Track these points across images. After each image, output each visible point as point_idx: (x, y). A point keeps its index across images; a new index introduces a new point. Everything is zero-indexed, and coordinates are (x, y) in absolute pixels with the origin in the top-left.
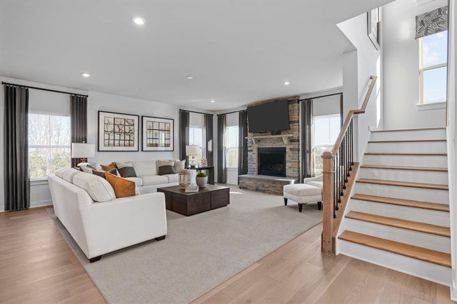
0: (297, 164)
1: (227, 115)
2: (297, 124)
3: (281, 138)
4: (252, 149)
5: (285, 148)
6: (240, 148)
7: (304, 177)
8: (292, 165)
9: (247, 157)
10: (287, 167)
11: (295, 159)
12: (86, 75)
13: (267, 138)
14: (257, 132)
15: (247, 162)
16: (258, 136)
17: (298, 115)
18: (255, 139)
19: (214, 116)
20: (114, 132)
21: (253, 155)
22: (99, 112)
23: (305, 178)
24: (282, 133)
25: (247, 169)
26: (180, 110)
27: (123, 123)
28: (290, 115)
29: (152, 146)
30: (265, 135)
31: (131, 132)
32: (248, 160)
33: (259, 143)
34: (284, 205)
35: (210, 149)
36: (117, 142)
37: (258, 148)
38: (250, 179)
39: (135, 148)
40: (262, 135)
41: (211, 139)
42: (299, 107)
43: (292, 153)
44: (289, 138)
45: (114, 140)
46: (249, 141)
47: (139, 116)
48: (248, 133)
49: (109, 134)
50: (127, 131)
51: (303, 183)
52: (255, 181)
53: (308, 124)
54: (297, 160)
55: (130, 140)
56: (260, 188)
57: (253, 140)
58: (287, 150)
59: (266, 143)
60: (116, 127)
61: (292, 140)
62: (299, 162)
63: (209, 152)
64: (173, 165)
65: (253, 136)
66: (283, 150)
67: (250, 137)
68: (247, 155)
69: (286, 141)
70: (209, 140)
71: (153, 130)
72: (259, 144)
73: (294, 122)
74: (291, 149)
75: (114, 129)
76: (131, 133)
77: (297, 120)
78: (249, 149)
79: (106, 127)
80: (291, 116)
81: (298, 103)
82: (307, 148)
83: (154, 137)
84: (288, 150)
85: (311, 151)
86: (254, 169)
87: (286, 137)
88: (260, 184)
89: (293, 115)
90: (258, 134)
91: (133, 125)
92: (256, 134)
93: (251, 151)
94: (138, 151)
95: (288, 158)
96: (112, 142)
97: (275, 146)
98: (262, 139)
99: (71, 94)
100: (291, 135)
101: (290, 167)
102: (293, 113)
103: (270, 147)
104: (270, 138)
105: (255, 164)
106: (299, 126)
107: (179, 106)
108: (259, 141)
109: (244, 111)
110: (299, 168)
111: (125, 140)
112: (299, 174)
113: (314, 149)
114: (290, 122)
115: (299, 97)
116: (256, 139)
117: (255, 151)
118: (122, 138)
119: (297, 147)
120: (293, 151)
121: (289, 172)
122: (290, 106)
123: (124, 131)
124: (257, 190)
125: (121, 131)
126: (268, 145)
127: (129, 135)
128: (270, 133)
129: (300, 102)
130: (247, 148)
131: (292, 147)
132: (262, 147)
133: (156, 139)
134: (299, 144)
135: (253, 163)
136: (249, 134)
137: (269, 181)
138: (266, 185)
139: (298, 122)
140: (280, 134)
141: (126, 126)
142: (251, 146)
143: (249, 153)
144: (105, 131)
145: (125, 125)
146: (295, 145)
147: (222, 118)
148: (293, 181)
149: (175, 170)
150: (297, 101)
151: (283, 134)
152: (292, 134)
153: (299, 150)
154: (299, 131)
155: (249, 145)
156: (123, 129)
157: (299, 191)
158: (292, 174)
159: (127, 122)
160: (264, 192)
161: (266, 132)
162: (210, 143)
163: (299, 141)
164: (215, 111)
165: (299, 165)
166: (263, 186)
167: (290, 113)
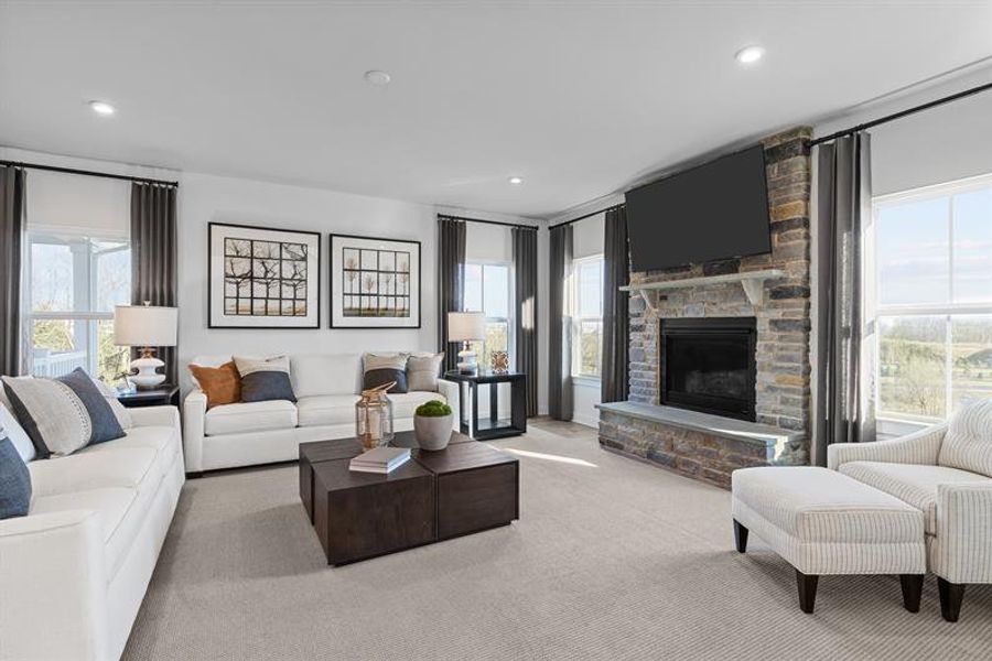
0: (799, 378)
1: (574, 224)
2: (802, 231)
3: (738, 286)
4: (642, 322)
5: (753, 320)
6: (607, 320)
7: (828, 437)
8: (779, 382)
9: (628, 347)
10: (758, 387)
11: (790, 359)
12: (103, 109)
13: (691, 287)
14: (657, 269)
15: (628, 362)
16: (659, 280)
17: (807, 199)
18: (652, 293)
19: (538, 232)
20: (252, 278)
21: (645, 342)
22: (210, 224)
23: (832, 441)
24: (740, 268)
25: (628, 386)
26: (439, 216)
27: (276, 254)
28: (772, 200)
29: (360, 315)
30: (685, 277)
31: (298, 277)
32: (631, 359)
33: (665, 304)
34: (733, 546)
35: (527, 323)
36: (259, 305)
37: (662, 321)
38: (630, 419)
39: (311, 320)
40: (674, 279)
41: (530, 295)
42: (808, 169)
43: (781, 338)
44: (768, 282)
45: (252, 298)
46: (633, 298)
47: (319, 234)
48: (631, 275)
49: (238, 283)
50: (288, 274)
51: (823, 462)
52: (644, 427)
53: (849, 229)
54: (800, 365)
55: (294, 299)
56: (661, 452)
57: (644, 296)
58: (759, 328)
59: (685, 302)
60: (256, 263)
61: (777, 292)
62: (807, 372)
63: (524, 330)
64: (403, 369)
65: (647, 282)
66: (747, 328)
67: (638, 285)
68: (628, 340)
69: (755, 296)
70: (524, 300)
71: (360, 270)
72: (661, 308)
73: (791, 224)
74: (774, 323)
75: (251, 271)
76: (298, 281)
77: (799, 215)
78: (633, 322)
79: (228, 264)
80: (779, 203)
81: (807, 151)
82: (845, 320)
83: (365, 291)
85: (863, 330)
86: (648, 385)
87: (757, 280)
88: (660, 439)
89: (788, 200)
90: (662, 275)
91: (304, 259)
92: (655, 277)
93: (640, 328)
94: (318, 327)
95: (762, 355)
96: (244, 304)
97: (715, 313)
98: (672, 290)
99: (132, 179)
100: (775, 273)
101: (771, 389)
102: (785, 191)
103: (702, 315)
104: (701, 288)
105: (650, 369)
106: (808, 237)
107: (436, 205)
108: (664, 298)
109: (618, 206)
110: (808, 393)
111: (281, 299)
112: (808, 415)
113: (872, 323)
114: (773, 227)
115: (809, 131)
116: (655, 290)
117: (653, 330)
118: (274, 292)
119: (800, 317)
120: (784, 329)
121: (765, 404)
122: (774, 171)
123: (277, 276)
124: (651, 457)
125: (270, 275)
126: (694, 309)
127: (295, 286)
128: (699, 269)
129: (816, 149)
130: (628, 320)
131: (777, 314)
132: (673, 316)
133: (369, 295)
134: (808, 306)
135: (644, 368)
136: (633, 276)
137: (689, 433)
138: (681, 444)
139: (806, 223)
141: (284, 263)
142: (639, 315)
143: (632, 335)
144: (227, 276)
145: (281, 259)
146: (793, 309)
147: (561, 235)
148: (780, 444)
149: (407, 382)
150: (800, 147)
151: (746, 271)
152: (782, 267)
153: (808, 328)
154: (808, 258)
155: (632, 310)
156: (276, 269)
157: (801, 517)
158: (780, 412)
159: (289, 252)
160: (673, 465)
161: (687, 268)
162: (528, 306)
163: (807, 294)
164: (544, 218)
165: (807, 383)
166: (672, 448)
167: (771, 194)
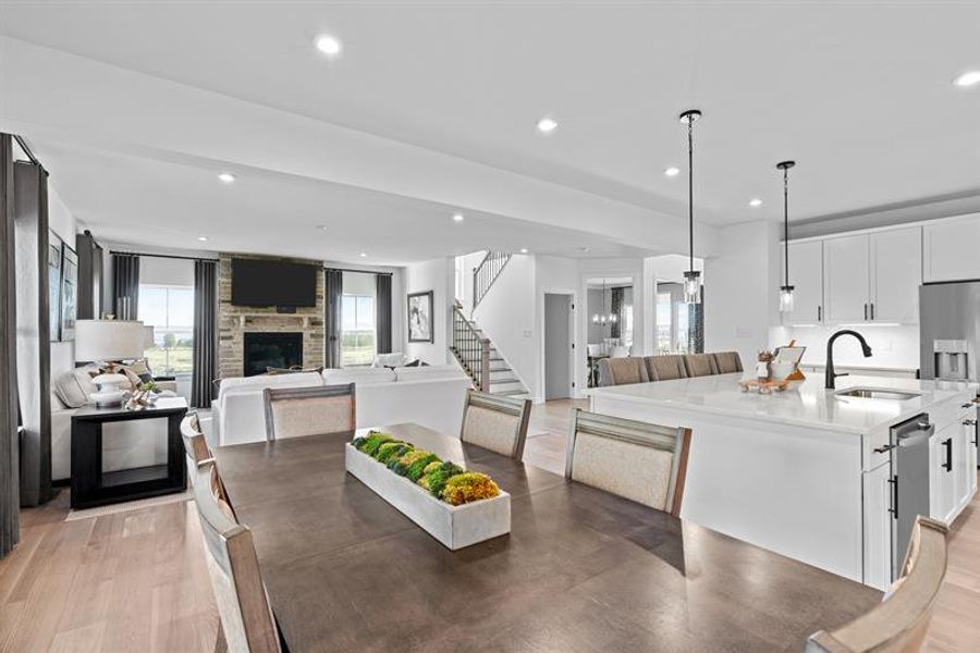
2: (322, 301)
3: (298, 318)
4: (231, 334)
5: (301, 334)
8: (314, 358)
11: (319, 349)
13: (268, 317)
21: (234, 346)
30: (264, 312)
33: (249, 324)
37: (246, 334)
40: (257, 312)
44: (310, 318)
46: (222, 320)
58: (304, 336)
59: (264, 324)
61: (314, 323)
66: (298, 336)
69: (306, 323)
74: (312, 335)
77: (322, 294)
81: (323, 271)
84: (306, 336)
87: (306, 317)
90: (248, 308)
93: (230, 337)
95: (305, 345)
97: (283, 330)
98: (257, 317)
100: (314, 316)
103: (274, 331)
104: (274, 318)
105: (237, 361)
108: (252, 321)
117: (239, 339)
119: (319, 333)
120: (313, 338)
128: (273, 309)
131: (314, 332)
132: (254, 331)
135: (232, 361)
140: (294, 312)
142: (229, 330)
146: (316, 330)
151: (301, 313)
152: (316, 313)
